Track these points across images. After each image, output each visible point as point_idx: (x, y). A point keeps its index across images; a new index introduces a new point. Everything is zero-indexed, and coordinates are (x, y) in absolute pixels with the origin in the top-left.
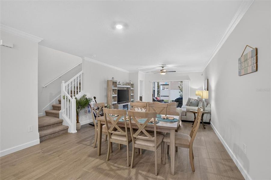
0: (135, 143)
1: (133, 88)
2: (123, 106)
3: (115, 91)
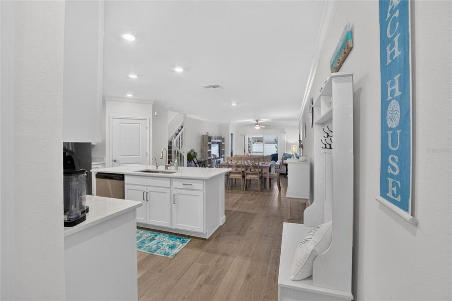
0: (246, 177)
1: (224, 142)
3: (210, 146)
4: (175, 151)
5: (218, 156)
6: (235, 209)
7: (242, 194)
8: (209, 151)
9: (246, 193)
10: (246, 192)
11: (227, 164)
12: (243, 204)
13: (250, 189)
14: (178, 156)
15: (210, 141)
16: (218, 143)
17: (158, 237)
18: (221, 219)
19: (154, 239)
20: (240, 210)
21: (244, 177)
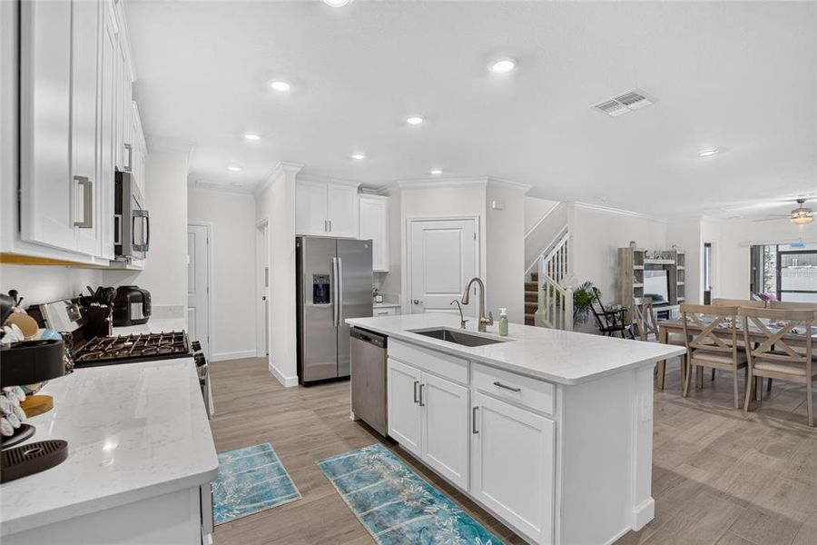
0: (753, 367)
1: (683, 265)
2: (659, 312)
3: (639, 275)
4: (545, 286)
5: (666, 299)
6: (700, 476)
7: (735, 421)
8: (635, 286)
9: (751, 421)
10: (753, 415)
11: (681, 324)
12: (734, 460)
13: (766, 406)
14: (551, 295)
15: (640, 263)
16: (664, 267)
17: (435, 508)
18: (635, 510)
19: (421, 512)
20: (722, 485)
21: (743, 365)
